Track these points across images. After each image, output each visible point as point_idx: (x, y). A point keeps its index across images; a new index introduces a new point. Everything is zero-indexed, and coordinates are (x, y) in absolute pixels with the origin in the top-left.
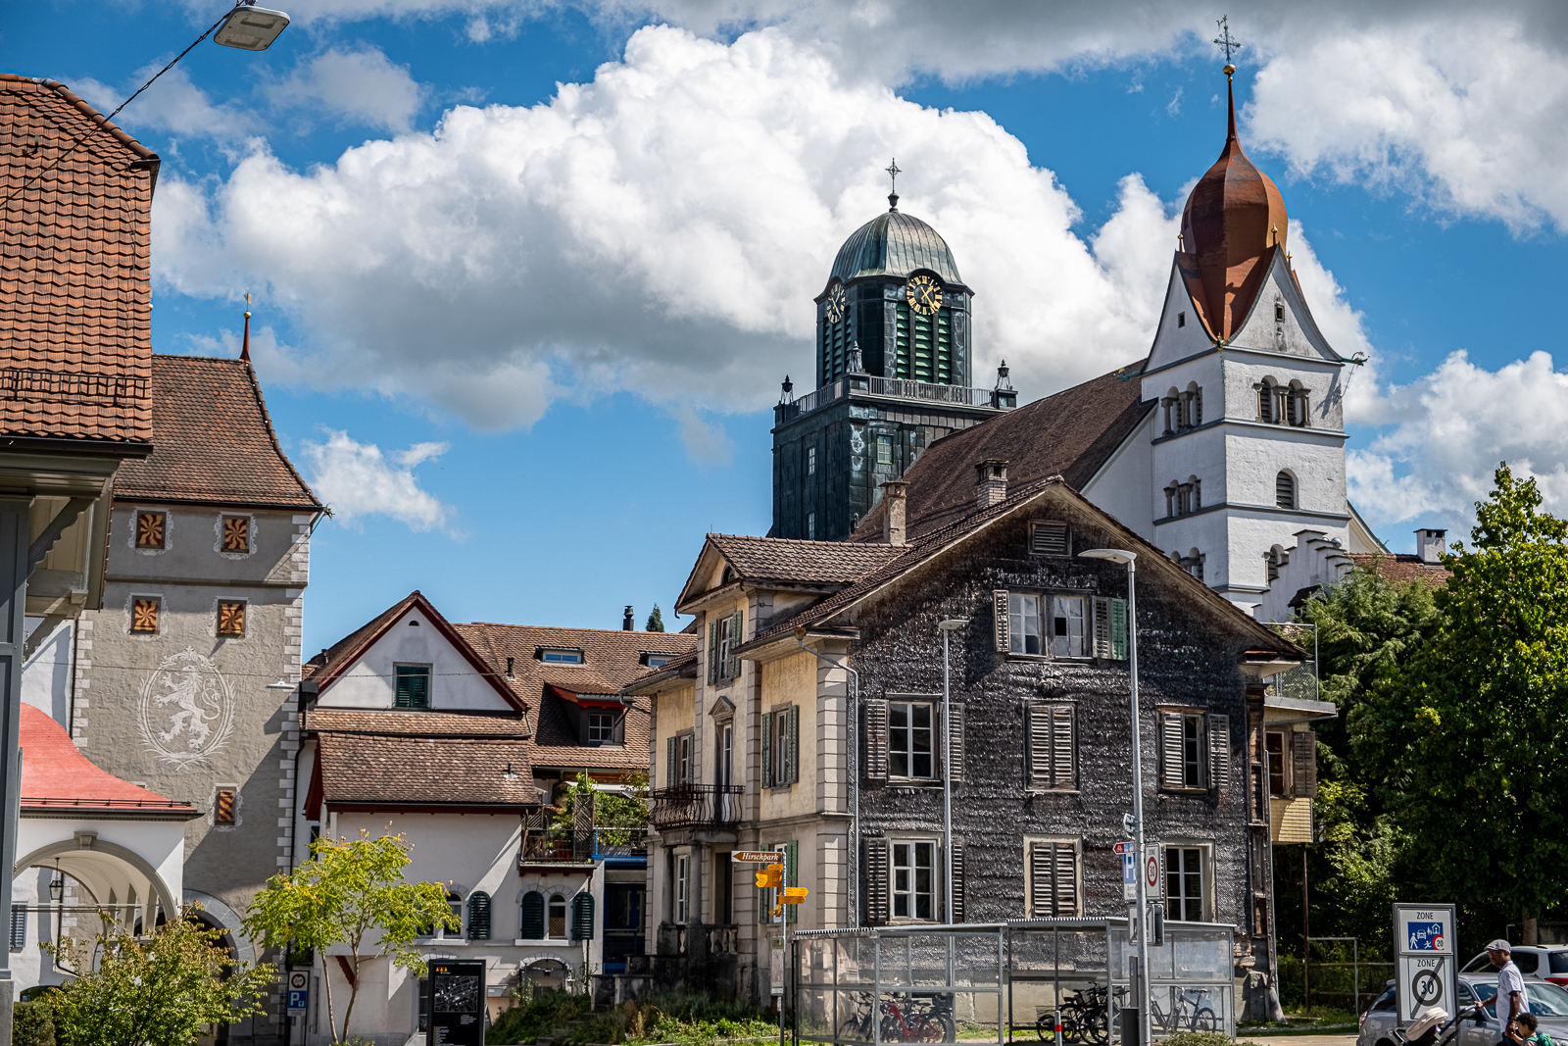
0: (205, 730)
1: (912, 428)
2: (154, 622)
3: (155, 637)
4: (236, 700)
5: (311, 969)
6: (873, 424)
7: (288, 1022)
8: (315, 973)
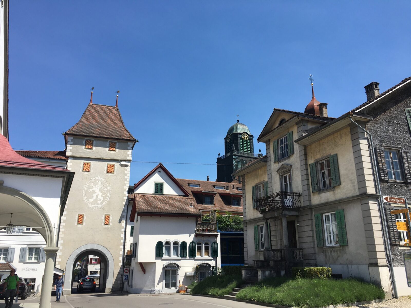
0: (102, 198)
1: (244, 160)
2: (89, 169)
3: (89, 173)
4: (111, 190)
5: (130, 267)
6: (237, 159)
7: (123, 284)
8: (131, 268)
